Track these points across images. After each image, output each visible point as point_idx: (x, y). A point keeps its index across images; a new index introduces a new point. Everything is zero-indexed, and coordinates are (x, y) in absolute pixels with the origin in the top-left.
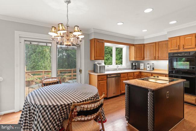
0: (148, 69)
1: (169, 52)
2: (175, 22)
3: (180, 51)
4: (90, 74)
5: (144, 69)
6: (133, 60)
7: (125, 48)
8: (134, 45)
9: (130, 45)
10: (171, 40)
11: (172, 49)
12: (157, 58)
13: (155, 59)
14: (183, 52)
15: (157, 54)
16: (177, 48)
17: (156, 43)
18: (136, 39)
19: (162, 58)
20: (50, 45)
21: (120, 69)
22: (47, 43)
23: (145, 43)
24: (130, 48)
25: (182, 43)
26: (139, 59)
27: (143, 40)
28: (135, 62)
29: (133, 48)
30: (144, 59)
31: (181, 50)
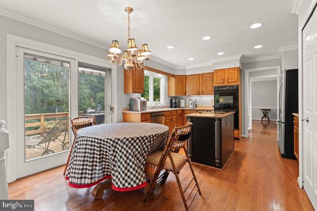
0: (191, 106)
1: (215, 85)
2: (222, 53)
3: (224, 85)
4: (124, 113)
5: (185, 107)
6: (173, 95)
7: (163, 79)
8: (174, 75)
9: (169, 76)
10: (217, 73)
11: (217, 82)
12: (201, 92)
13: (199, 94)
14: (227, 86)
15: (200, 88)
16: (222, 82)
17: (199, 74)
18: (177, 68)
19: (206, 93)
20: (67, 65)
21: (159, 107)
22: (62, 62)
23: (187, 74)
24: (168, 79)
25: (227, 76)
26: (180, 94)
27: (185, 70)
28: (175, 98)
29: (173, 80)
30: (185, 94)
31: (226, 84)
